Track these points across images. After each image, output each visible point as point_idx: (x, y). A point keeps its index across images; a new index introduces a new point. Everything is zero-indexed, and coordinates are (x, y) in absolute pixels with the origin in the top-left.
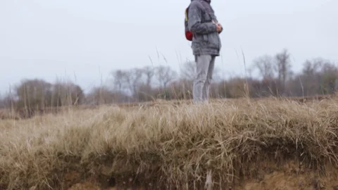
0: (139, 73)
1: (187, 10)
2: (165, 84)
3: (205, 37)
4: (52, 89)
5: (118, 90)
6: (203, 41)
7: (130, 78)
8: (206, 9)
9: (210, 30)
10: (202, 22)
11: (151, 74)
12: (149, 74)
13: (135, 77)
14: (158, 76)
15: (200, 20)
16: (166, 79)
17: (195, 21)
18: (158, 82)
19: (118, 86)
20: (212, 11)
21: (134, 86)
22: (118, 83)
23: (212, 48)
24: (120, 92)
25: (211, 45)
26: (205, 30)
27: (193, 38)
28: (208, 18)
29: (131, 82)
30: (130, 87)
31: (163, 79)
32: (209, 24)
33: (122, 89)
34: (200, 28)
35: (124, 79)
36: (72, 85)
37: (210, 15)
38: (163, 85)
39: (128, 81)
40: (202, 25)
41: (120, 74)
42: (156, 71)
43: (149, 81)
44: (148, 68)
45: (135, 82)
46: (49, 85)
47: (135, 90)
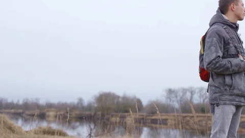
0: (184, 91)
1: (204, 39)
2: (204, 101)
3: (228, 80)
4: (120, 100)
5: (169, 102)
6: (225, 84)
7: (178, 94)
8: (232, 38)
9: (236, 69)
10: (223, 57)
11: (193, 93)
12: (192, 93)
13: (181, 94)
14: (199, 95)
15: (221, 54)
16: (204, 97)
17: (214, 56)
18: (199, 99)
19: (169, 100)
20: (241, 42)
21: (181, 101)
22: (168, 98)
23: (238, 95)
24: (170, 105)
25: (236, 92)
26: (228, 69)
27: (211, 79)
28: (232, 50)
29: (179, 98)
30: (178, 102)
31: (203, 96)
32: (235, 61)
33: (171, 103)
34: (221, 66)
35: (173, 95)
36: (135, 97)
37: (235, 47)
38: (202, 101)
39: (176, 97)
40: (224, 62)
41: (170, 91)
42: (197, 91)
43: (192, 98)
44: (191, 88)
45: (181, 98)
46: (119, 97)
47: (181, 104)
